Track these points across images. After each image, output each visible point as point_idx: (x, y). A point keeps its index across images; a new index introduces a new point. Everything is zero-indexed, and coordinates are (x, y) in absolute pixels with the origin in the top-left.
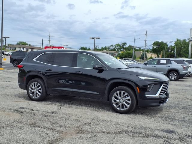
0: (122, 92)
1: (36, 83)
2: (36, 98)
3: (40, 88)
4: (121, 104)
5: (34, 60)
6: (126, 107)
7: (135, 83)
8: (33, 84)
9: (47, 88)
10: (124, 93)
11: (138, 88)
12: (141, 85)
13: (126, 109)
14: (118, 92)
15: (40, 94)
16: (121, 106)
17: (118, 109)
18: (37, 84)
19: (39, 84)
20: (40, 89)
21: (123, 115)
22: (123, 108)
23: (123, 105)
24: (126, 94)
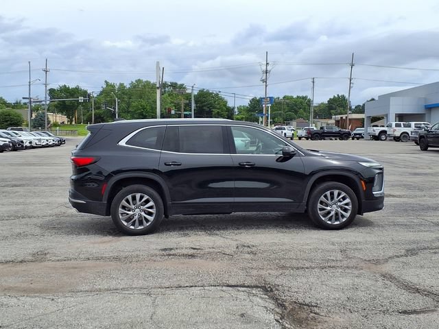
0: (336, 192)
1: (138, 196)
2: (140, 228)
3: (151, 203)
4: (333, 213)
5: (123, 143)
6: (343, 216)
7: (357, 174)
8: (129, 197)
9: (169, 203)
10: (339, 195)
11: (363, 182)
12: (366, 176)
13: (344, 220)
14: (328, 193)
15: (151, 218)
16: (334, 218)
17: (329, 222)
18: (141, 198)
19: (146, 197)
20: (151, 207)
21: (337, 231)
22: (337, 219)
23: (337, 214)
24: (343, 194)
